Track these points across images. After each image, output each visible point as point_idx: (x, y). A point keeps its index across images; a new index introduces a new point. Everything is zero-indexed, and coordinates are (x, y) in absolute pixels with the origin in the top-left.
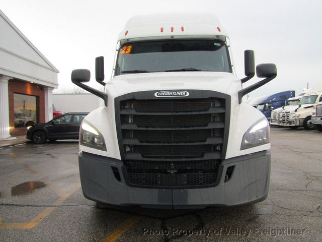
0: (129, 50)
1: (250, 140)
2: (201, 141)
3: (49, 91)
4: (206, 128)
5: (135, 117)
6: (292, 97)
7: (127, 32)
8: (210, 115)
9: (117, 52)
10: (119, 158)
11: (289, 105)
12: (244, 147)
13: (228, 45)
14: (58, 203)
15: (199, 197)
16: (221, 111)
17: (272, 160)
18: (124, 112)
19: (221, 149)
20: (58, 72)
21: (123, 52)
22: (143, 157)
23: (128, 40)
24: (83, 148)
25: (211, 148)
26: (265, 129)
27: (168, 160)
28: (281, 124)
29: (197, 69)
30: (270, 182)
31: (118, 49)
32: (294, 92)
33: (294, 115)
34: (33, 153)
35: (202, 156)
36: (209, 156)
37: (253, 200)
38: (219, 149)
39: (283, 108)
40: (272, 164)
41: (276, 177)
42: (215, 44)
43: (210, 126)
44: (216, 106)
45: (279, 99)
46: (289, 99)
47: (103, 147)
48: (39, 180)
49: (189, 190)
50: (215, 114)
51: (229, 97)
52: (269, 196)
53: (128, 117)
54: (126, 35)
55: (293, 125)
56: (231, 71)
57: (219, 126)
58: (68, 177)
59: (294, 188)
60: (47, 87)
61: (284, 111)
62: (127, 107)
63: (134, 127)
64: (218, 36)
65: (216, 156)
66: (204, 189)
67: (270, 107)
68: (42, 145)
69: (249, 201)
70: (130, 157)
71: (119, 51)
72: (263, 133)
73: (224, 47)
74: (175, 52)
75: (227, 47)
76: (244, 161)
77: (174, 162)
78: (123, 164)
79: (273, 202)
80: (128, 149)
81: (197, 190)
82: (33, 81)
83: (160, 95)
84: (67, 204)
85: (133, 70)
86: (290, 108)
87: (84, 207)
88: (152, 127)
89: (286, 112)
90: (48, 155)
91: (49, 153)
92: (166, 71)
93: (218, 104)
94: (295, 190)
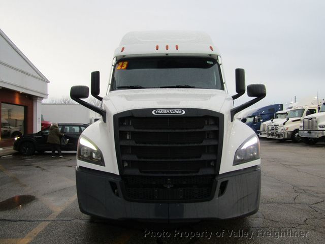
0: (125, 66)
1: (242, 157)
2: (196, 157)
3: (38, 100)
4: (201, 144)
5: (132, 133)
6: (280, 110)
7: (123, 49)
8: (204, 132)
9: (113, 67)
10: (118, 173)
11: (277, 118)
12: (236, 162)
13: (220, 63)
14: (51, 218)
15: (194, 211)
16: (215, 128)
17: (262, 174)
18: (123, 129)
19: (215, 164)
20: (48, 82)
21: (119, 68)
22: (141, 172)
23: (124, 56)
24: (81, 163)
25: (206, 164)
26: (256, 145)
27: (165, 175)
28: (270, 137)
29: (191, 86)
30: (261, 196)
31: (114, 64)
32: (282, 105)
33: (282, 128)
34: (22, 165)
35: (198, 172)
36: (203, 172)
37: (245, 213)
38: (213, 165)
39: (272, 121)
40: (262, 177)
41: (266, 191)
42: (208, 62)
43: (205, 143)
44: (210, 124)
45: (268, 112)
46: (278, 112)
47: (101, 162)
48: (30, 194)
49: (185, 204)
50: (209, 131)
51: (222, 115)
52: (260, 209)
53: (127, 133)
54: (122, 51)
55: (281, 138)
56: (223, 88)
57: (213, 143)
58: (60, 190)
59: (283, 202)
60: (37, 97)
61: (273, 124)
62: (125, 124)
63: (133, 143)
64: (210, 55)
65: (210, 171)
66: (200, 204)
67: (259, 120)
68: (30, 157)
69: (241, 215)
70: (128, 172)
71: (115, 66)
72: (254, 149)
73: (216, 65)
74: (169, 69)
75: (219, 65)
76: (237, 176)
77: (170, 177)
78: (121, 179)
79: (263, 215)
80: (126, 165)
81: (193, 204)
82: (21, 91)
83: (157, 113)
84: (61, 219)
85: (129, 85)
86: (278, 121)
87: (79, 221)
88: (150, 143)
89: (275, 125)
90: (38, 167)
91: (38, 165)
92: (161, 88)
93: (212, 122)
94: (284, 203)
